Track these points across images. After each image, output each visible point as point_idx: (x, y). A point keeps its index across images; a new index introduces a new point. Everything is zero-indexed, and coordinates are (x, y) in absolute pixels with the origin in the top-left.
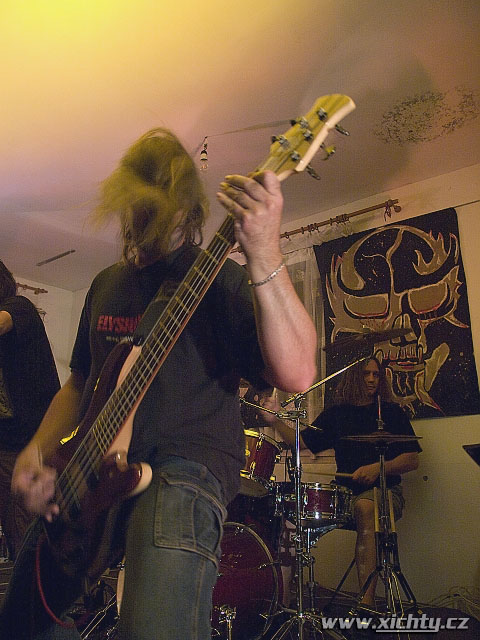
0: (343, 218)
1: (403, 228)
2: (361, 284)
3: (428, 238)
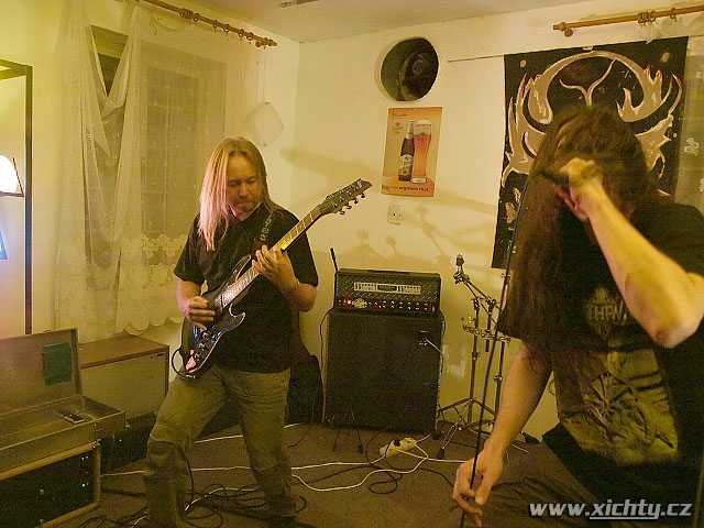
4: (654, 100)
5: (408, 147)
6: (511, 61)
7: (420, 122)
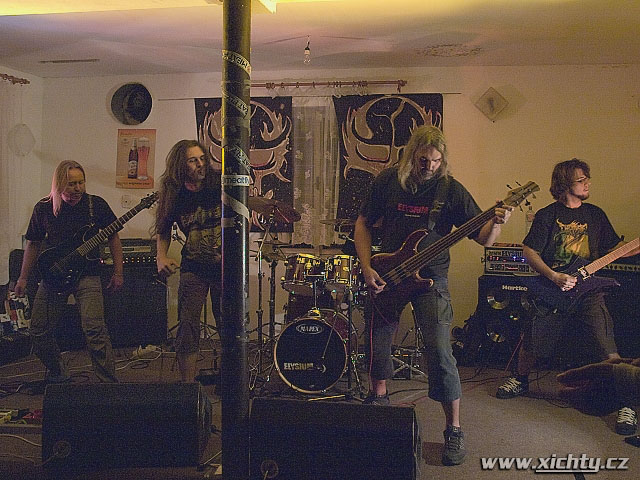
0: (364, 84)
1: (405, 100)
2: (370, 136)
3: (422, 111)
4: (279, 130)
5: (134, 156)
6: (199, 102)
7: (141, 139)
